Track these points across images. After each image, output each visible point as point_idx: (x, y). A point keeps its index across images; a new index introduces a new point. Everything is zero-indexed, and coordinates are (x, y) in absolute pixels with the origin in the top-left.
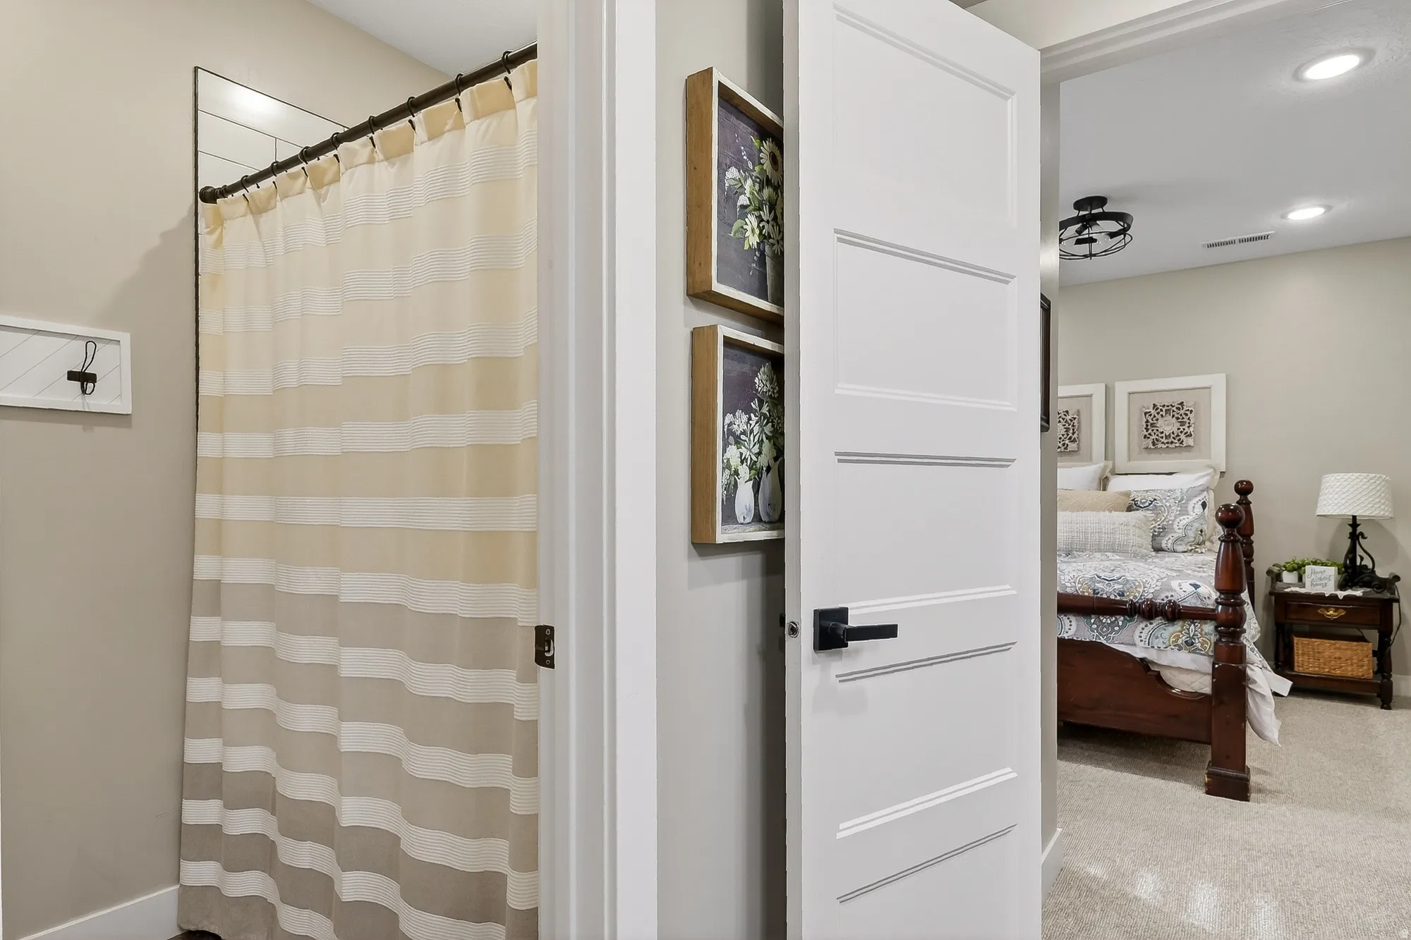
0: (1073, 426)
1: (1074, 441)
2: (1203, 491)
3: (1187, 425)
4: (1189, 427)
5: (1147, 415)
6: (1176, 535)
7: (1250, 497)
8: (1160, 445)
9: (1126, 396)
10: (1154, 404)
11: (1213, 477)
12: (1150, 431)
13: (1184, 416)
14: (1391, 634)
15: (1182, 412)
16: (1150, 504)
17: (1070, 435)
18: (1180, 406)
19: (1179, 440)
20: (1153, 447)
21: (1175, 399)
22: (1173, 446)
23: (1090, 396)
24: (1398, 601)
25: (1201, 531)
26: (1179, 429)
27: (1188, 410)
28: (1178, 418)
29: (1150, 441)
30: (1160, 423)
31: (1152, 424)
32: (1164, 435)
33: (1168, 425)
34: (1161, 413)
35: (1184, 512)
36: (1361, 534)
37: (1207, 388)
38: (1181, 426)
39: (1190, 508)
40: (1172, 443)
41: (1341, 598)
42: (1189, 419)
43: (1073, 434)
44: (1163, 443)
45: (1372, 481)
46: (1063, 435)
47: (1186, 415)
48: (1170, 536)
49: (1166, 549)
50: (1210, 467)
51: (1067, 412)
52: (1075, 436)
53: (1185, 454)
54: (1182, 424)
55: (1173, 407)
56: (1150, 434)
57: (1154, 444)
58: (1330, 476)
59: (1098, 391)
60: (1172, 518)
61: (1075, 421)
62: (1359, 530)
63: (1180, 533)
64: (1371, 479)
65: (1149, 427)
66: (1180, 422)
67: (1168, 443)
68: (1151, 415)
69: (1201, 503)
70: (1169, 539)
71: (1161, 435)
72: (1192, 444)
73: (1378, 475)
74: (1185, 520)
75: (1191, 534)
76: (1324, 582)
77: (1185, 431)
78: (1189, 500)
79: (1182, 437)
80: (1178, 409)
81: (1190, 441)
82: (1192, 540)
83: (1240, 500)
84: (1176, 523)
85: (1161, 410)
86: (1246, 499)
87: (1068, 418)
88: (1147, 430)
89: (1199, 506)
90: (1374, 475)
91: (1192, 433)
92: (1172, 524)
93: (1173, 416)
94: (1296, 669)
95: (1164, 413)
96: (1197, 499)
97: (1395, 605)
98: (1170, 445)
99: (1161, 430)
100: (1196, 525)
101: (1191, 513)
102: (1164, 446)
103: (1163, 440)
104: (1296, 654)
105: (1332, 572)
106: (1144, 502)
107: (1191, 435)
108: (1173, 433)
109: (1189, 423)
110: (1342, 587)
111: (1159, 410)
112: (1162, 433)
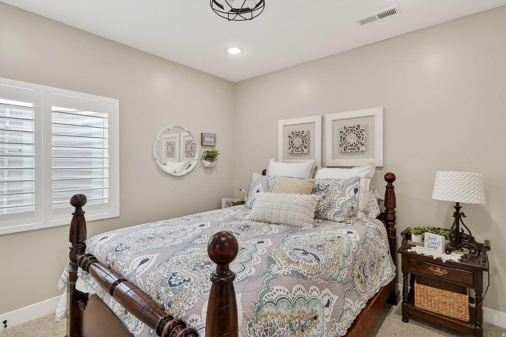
0: (306, 139)
1: (306, 148)
2: (356, 181)
3: (362, 138)
4: (362, 140)
5: (341, 133)
6: (336, 210)
7: (394, 184)
8: (348, 150)
9: (331, 122)
10: (345, 127)
11: (372, 171)
12: (342, 142)
13: (360, 134)
14: (482, 292)
15: (359, 131)
16: (325, 188)
17: (305, 144)
18: (357, 127)
19: (358, 147)
20: (344, 151)
21: (354, 123)
22: (354, 151)
23: (315, 123)
24: (487, 270)
25: (352, 208)
26: (357, 141)
27: (362, 130)
28: (357, 135)
29: (343, 148)
30: (347, 138)
31: (344, 138)
32: (349, 144)
33: (352, 139)
34: (348, 131)
35: (343, 194)
36: (463, 214)
37: (373, 116)
38: (358, 139)
39: (347, 193)
40: (354, 149)
41: (444, 262)
42: (363, 135)
43: (306, 143)
44: (349, 149)
45: (468, 178)
46: (301, 144)
47: (361, 132)
48: (332, 210)
49: (329, 219)
50: (370, 164)
51: (303, 131)
52: (307, 145)
53: (361, 155)
54: (359, 138)
55: (354, 128)
56: (343, 144)
57: (345, 150)
58: (440, 172)
59: (318, 120)
60: (336, 198)
61: (307, 137)
62: (461, 211)
63: (338, 209)
64: (468, 176)
65: (342, 140)
66: (358, 137)
67: (352, 149)
68: (343, 133)
69: (353, 189)
70: (332, 212)
71: (348, 145)
72: (364, 149)
73: (473, 174)
74: (343, 200)
75: (345, 210)
76: (436, 246)
77: (360, 142)
78: (347, 187)
79: (359, 145)
80: (357, 129)
81: (363, 148)
82: (346, 213)
83: (388, 185)
84: (337, 202)
85: (348, 130)
86: (392, 185)
87: (304, 135)
88: (341, 141)
89: (352, 191)
90: (469, 173)
91: (364, 143)
92: (335, 203)
93: (355, 133)
94: (416, 305)
95: (349, 132)
96: (352, 186)
97: (485, 273)
98: (353, 150)
99: (348, 141)
100: (349, 203)
101: (347, 196)
102: (350, 151)
103: (349, 147)
104: (415, 294)
105: (440, 240)
106: (323, 187)
107: (363, 145)
108: (354, 143)
109: (363, 137)
110: (448, 251)
111: (347, 130)
112: (349, 143)
